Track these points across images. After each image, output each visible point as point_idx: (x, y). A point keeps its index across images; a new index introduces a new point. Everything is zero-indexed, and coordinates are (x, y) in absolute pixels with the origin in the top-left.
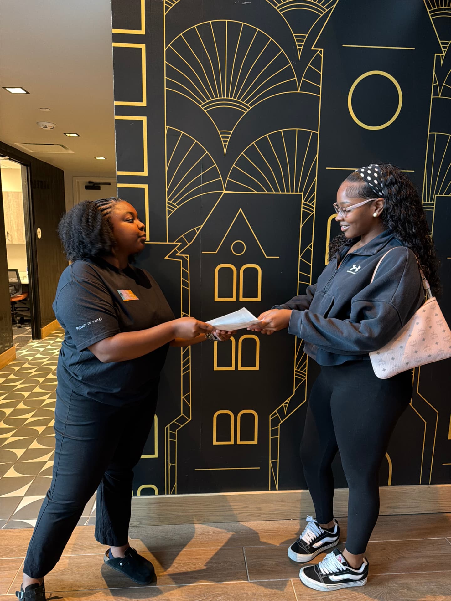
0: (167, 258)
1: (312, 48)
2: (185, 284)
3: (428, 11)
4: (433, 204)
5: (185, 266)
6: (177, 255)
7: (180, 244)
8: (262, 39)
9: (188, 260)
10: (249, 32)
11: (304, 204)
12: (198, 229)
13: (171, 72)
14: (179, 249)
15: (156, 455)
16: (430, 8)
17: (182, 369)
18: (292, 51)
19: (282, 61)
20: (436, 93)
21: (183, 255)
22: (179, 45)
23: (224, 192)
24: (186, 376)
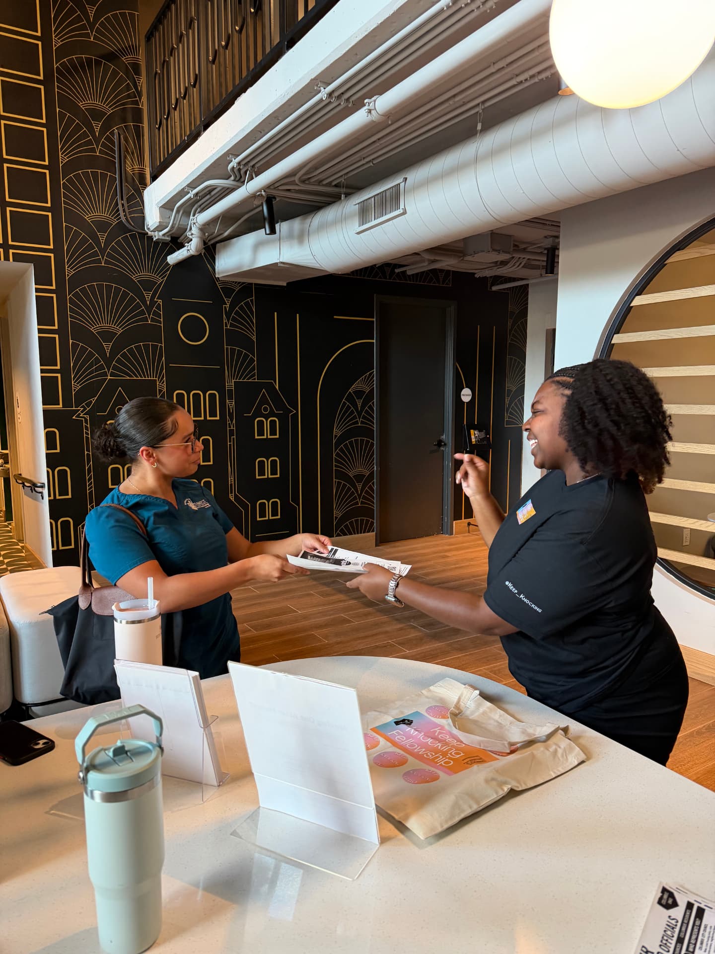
0: (74, 418)
1: (155, 300)
2: (87, 434)
3: (217, 283)
4: (232, 385)
5: (86, 422)
6: (81, 415)
7: (82, 409)
8: (125, 294)
9: (88, 419)
10: (117, 290)
11: (159, 385)
12: (93, 400)
13: (72, 310)
14: (82, 412)
15: (73, 546)
16: (218, 282)
17: (88, 488)
18: (144, 302)
19: (138, 306)
20: (226, 326)
21: (85, 416)
22: (76, 295)
23: (109, 378)
24: (91, 493)
